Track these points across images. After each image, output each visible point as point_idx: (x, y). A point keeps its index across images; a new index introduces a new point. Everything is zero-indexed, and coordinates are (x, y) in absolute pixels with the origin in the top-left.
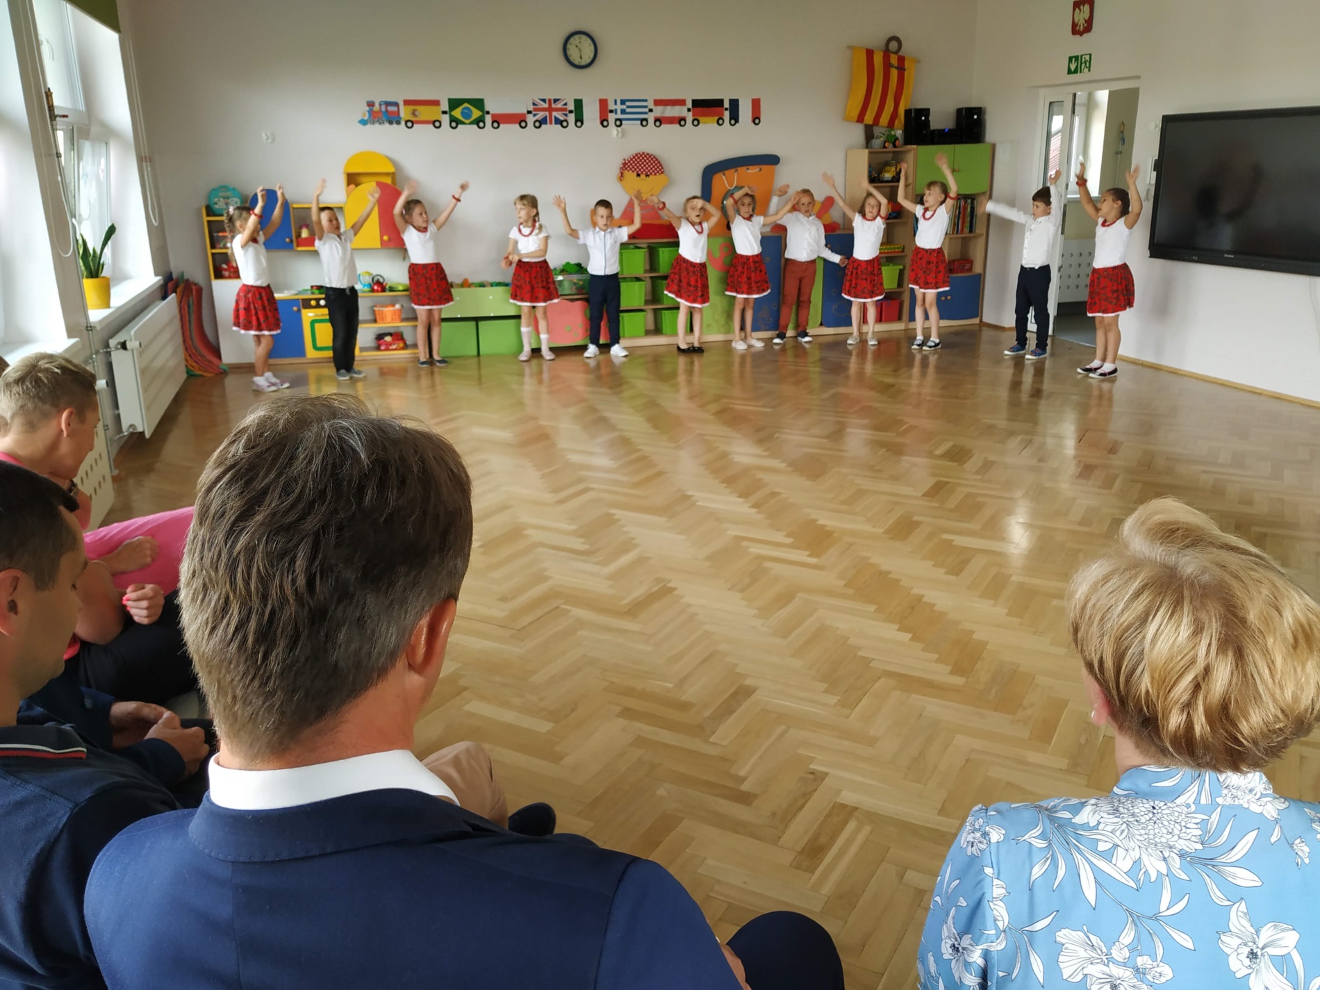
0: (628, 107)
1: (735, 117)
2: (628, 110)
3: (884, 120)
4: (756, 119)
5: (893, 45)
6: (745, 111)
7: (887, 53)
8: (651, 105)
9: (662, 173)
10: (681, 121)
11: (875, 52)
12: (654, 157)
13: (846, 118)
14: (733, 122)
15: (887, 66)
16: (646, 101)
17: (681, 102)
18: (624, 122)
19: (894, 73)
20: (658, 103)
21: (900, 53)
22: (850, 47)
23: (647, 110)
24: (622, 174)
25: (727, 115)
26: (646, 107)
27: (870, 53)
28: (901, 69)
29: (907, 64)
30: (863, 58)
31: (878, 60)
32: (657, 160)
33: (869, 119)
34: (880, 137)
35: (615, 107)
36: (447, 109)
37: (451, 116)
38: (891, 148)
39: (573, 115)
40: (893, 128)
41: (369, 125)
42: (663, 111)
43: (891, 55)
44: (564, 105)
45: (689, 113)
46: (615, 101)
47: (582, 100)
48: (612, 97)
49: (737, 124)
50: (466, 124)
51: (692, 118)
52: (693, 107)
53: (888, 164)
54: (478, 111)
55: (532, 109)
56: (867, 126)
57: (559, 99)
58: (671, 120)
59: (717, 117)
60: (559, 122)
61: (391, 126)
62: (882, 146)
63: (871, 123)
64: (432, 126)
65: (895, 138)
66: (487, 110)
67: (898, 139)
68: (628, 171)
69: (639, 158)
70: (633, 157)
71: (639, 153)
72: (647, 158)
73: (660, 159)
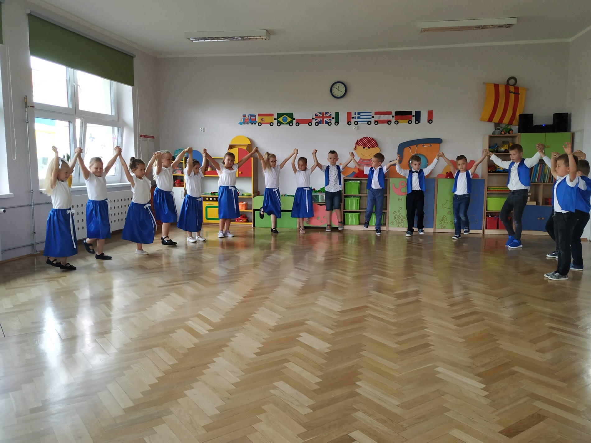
0: (361, 116)
1: (418, 120)
2: (361, 117)
3: (506, 120)
4: (430, 121)
5: (512, 82)
6: (424, 117)
7: (507, 86)
8: (373, 114)
9: (377, 146)
10: (389, 122)
11: (500, 86)
12: (373, 139)
13: (482, 120)
14: (417, 122)
15: (508, 92)
16: (371, 112)
17: (389, 113)
18: (359, 123)
19: (512, 96)
20: (376, 113)
21: (516, 86)
22: (484, 83)
23: (371, 117)
24: (356, 147)
25: (414, 119)
26: (371, 115)
27: (496, 86)
28: (517, 94)
29: (520, 91)
30: (493, 88)
31: (502, 90)
32: (374, 140)
33: (496, 119)
34: (499, 129)
35: (355, 116)
36: (276, 118)
37: (278, 121)
38: (508, 135)
39: (334, 119)
40: (512, 124)
41: (243, 125)
42: (379, 117)
43: (510, 86)
44: (330, 115)
45: (393, 118)
46: (355, 113)
47: (339, 113)
48: (354, 111)
49: (419, 123)
50: (284, 124)
51: (394, 121)
52: (395, 115)
53: (504, 143)
54: (290, 118)
55: (314, 117)
56: (495, 123)
57: (328, 113)
58: (383, 122)
59: (409, 120)
60: (327, 123)
61: (252, 125)
62: (500, 133)
63: (497, 122)
64: (269, 125)
65: (509, 129)
66: (294, 118)
67: (512, 130)
68: (359, 145)
69: (365, 139)
70: (362, 139)
71: (365, 137)
72: (369, 140)
73: (376, 140)
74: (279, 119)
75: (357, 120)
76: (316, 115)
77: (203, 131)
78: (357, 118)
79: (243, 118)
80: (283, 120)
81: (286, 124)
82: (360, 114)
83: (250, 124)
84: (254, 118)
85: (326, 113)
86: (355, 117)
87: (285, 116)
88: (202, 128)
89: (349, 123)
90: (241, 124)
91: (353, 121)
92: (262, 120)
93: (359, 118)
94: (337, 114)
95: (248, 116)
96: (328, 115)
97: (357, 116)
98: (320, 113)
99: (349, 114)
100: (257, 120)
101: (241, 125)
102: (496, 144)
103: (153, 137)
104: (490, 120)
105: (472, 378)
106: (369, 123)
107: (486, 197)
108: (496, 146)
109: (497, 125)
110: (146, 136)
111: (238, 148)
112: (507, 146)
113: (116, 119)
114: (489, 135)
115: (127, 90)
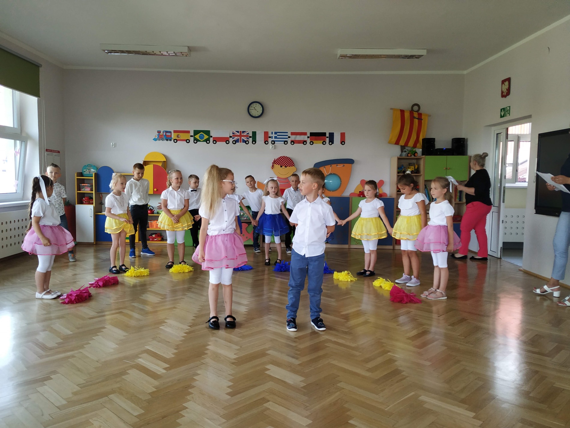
0: (278, 135)
1: (332, 141)
3: (411, 143)
4: (343, 142)
5: (416, 108)
6: (337, 138)
8: (289, 135)
9: (293, 166)
10: (304, 142)
11: (405, 111)
12: (289, 158)
13: (390, 143)
15: (412, 118)
16: (287, 133)
17: (305, 134)
18: (276, 142)
19: (416, 121)
20: (293, 134)
21: (420, 112)
22: (391, 109)
23: (287, 137)
24: (273, 166)
25: (327, 140)
27: (402, 112)
28: (420, 119)
29: (423, 117)
30: (399, 114)
31: (407, 115)
32: (291, 159)
33: (402, 142)
34: (405, 152)
35: (272, 135)
36: (193, 135)
37: (194, 138)
38: (413, 157)
39: (251, 138)
40: (416, 148)
41: (157, 141)
42: (295, 138)
43: (414, 112)
44: (247, 134)
45: (308, 139)
47: (256, 132)
48: (271, 130)
49: (333, 144)
51: (310, 141)
52: (310, 136)
53: (410, 164)
54: (206, 136)
55: (232, 136)
56: (401, 146)
58: (299, 142)
59: (323, 141)
60: (245, 142)
61: (167, 141)
62: (407, 155)
64: (185, 142)
65: (414, 152)
66: (211, 135)
68: (277, 164)
69: (282, 158)
70: (279, 158)
71: (282, 157)
72: (286, 159)
73: (292, 159)
75: (274, 139)
76: (233, 133)
77: (113, 146)
79: (157, 134)
80: (200, 137)
81: (203, 141)
84: (170, 134)
85: (243, 132)
87: (202, 133)
88: (113, 143)
89: (266, 142)
91: (270, 140)
92: (178, 136)
93: (276, 137)
94: (254, 134)
95: (163, 132)
98: (238, 132)
99: (266, 133)
100: (172, 137)
101: (155, 141)
103: (59, 152)
104: (397, 143)
106: (286, 143)
108: (403, 167)
109: (403, 148)
110: (51, 150)
111: (153, 165)
112: (413, 167)
113: (19, 132)
114: (398, 157)
115: (32, 101)
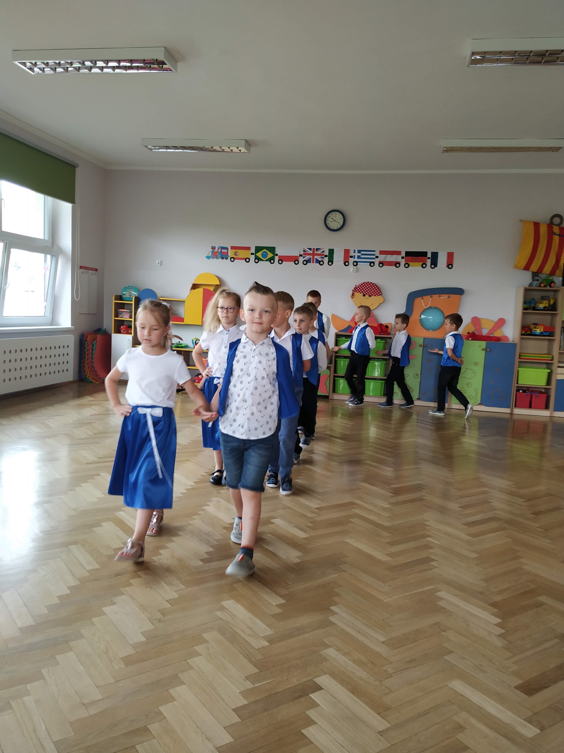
0: (362, 254)
1: (434, 263)
2: (362, 256)
3: (547, 269)
4: (450, 265)
5: (557, 220)
6: (442, 260)
7: (550, 226)
8: (377, 254)
9: (380, 295)
10: (397, 264)
11: (541, 224)
12: (375, 285)
13: (516, 267)
14: (433, 266)
15: (550, 234)
16: (374, 251)
17: (398, 253)
18: (359, 263)
19: (556, 239)
20: (382, 253)
21: (562, 226)
22: (521, 221)
23: (374, 257)
24: (353, 294)
25: (429, 262)
26: (374, 255)
27: (537, 225)
28: (562, 236)
30: (532, 227)
31: (543, 230)
32: (377, 287)
33: (535, 267)
34: (538, 280)
35: (354, 254)
36: (254, 252)
37: (256, 256)
38: (548, 288)
39: (327, 258)
40: (554, 275)
41: (211, 259)
42: (385, 258)
43: (554, 226)
44: (322, 252)
45: (403, 259)
46: (355, 251)
47: (333, 249)
48: (353, 248)
49: (436, 268)
50: (263, 260)
51: (404, 263)
52: (406, 256)
53: (543, 298)
54: (271, 254)
55: (302, 254)
56: (533, 272)
57: (320, 249)
58: (390, 264)
59: (422, 263)
60: (318, 262)
61: (222, 260)
62: (539, 285)
63: (535, 271)
64: (244, 261)
65: (551, 281)
66: (277, 253)
67: (553, 282)
68: (358, 292)
69: (365, 285)
70: (362, 284)
71: (365, 282)
72: (371, 286)
73: (379, 286)
74: (257, 254)
75: (356, 260)
76: (304, 251)
77: (159, 265)
78: (356, 257)
79: (211, 250)
80: (262, 255)
81: (266, 261)
82: (360, 253)
83: (220, 259)
84: (225, 251)
85: (317, 249)
86: (354, 256)
87: (265, 250)
88: (159, 261)
89: (346, 263)
90: (208, 257)
91: (351, 260)
92: (235, 254)
93: (359, 257)
94: (331, 251)
95: (218, 249)
96: (319, 252)
97: (357, 254)
98: (310, 249)
99: (347, 252)
100: (229, 254)
101: (209, 259)
102: (533, 299)
103: (96, 270)
104: (527, 268)
105: (484, 609)
106: (372, 264)
107: (517, 367)
108: (533, 302)
109: (535, 275)
110: (87, 267)
111: (204, 289)
112: (547, 302)
113: (50, 244)
114: (524, 287)
115: (66, 208)
